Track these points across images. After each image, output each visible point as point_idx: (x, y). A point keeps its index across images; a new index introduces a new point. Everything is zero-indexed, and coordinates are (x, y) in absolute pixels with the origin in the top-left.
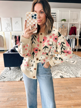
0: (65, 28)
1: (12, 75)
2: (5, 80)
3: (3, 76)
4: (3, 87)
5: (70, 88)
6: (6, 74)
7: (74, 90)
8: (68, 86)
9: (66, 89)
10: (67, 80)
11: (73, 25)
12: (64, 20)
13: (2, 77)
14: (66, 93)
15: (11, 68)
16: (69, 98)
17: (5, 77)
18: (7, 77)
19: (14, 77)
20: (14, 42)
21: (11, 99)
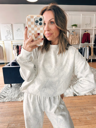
0: (77, 35)
1: (13, 93)
2: (5, 100)
3: (3, 95)
4: (3, 110)
5: (85, 109)
6: (6, 92)
7: (90, 112)
8: (83, 106)
9: (81, 110)
10: (81, 99)
11: (85, 31)
12: (75, 25)
13: (1, 96)
14: (81, 115)
15: (12, 84)
16: (85, 122)
17: (5, 97)
18: (7, 96)
19: (16, 96)
20: (16, 52)
21: (12, 126)
